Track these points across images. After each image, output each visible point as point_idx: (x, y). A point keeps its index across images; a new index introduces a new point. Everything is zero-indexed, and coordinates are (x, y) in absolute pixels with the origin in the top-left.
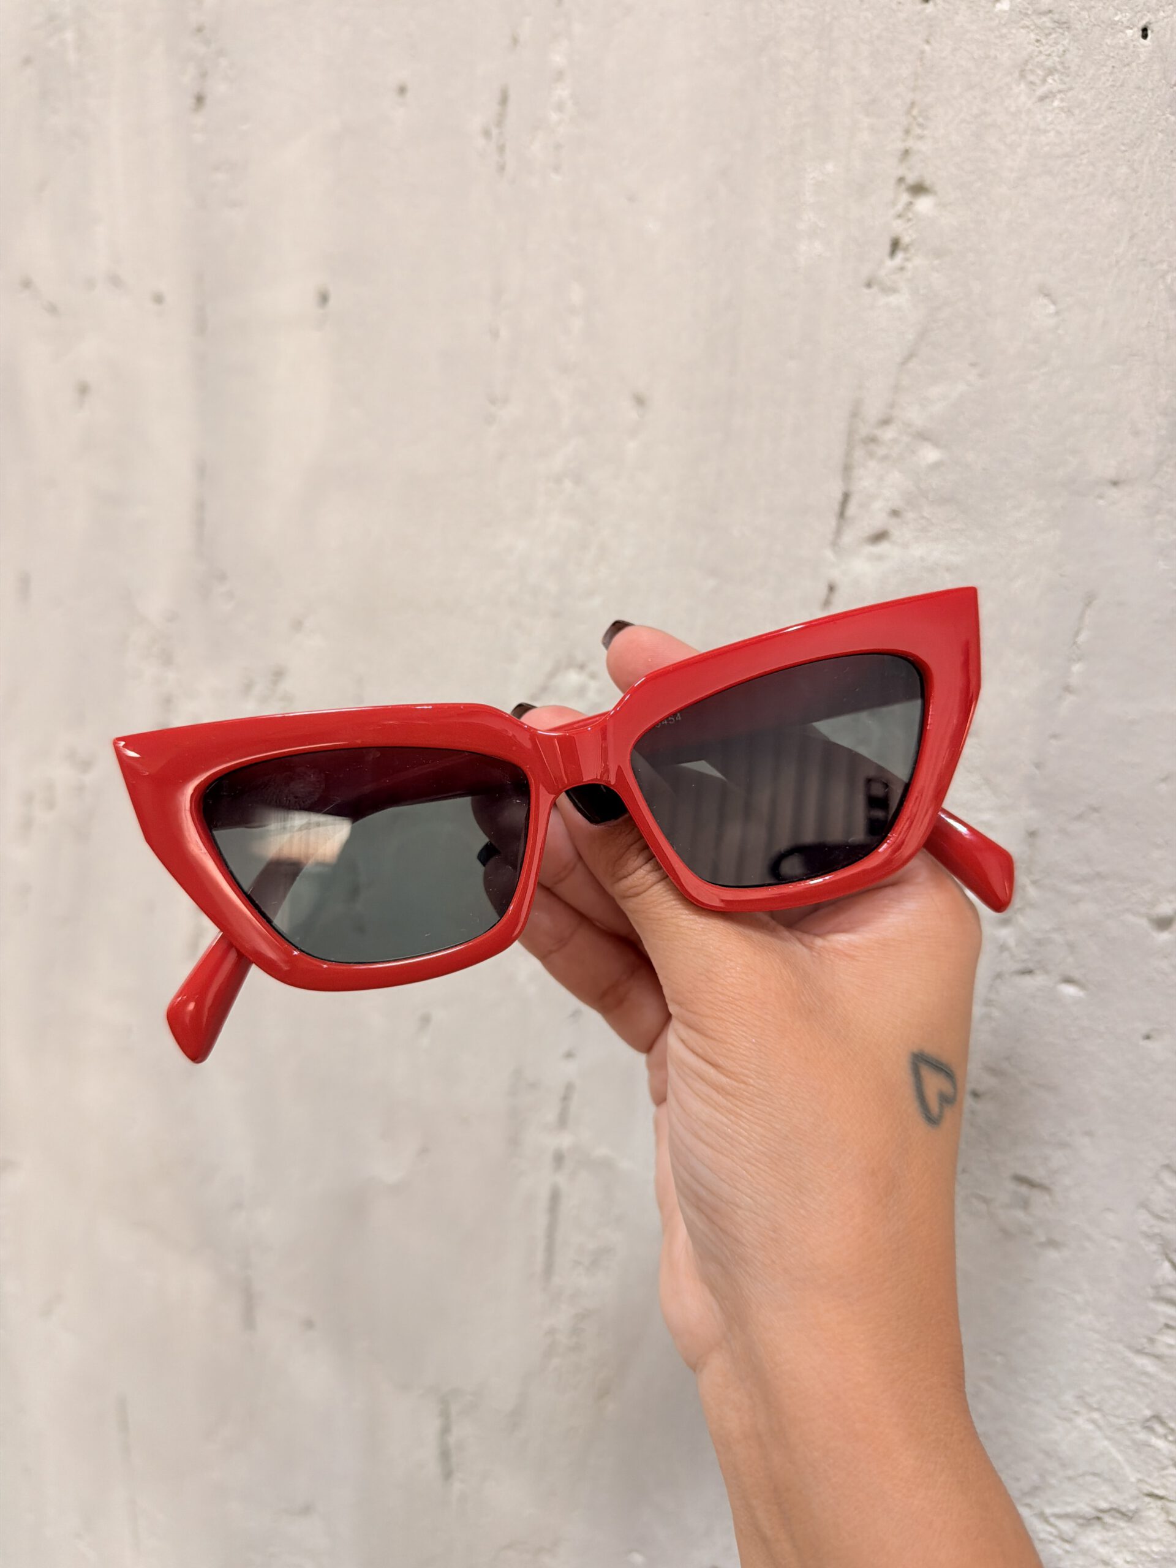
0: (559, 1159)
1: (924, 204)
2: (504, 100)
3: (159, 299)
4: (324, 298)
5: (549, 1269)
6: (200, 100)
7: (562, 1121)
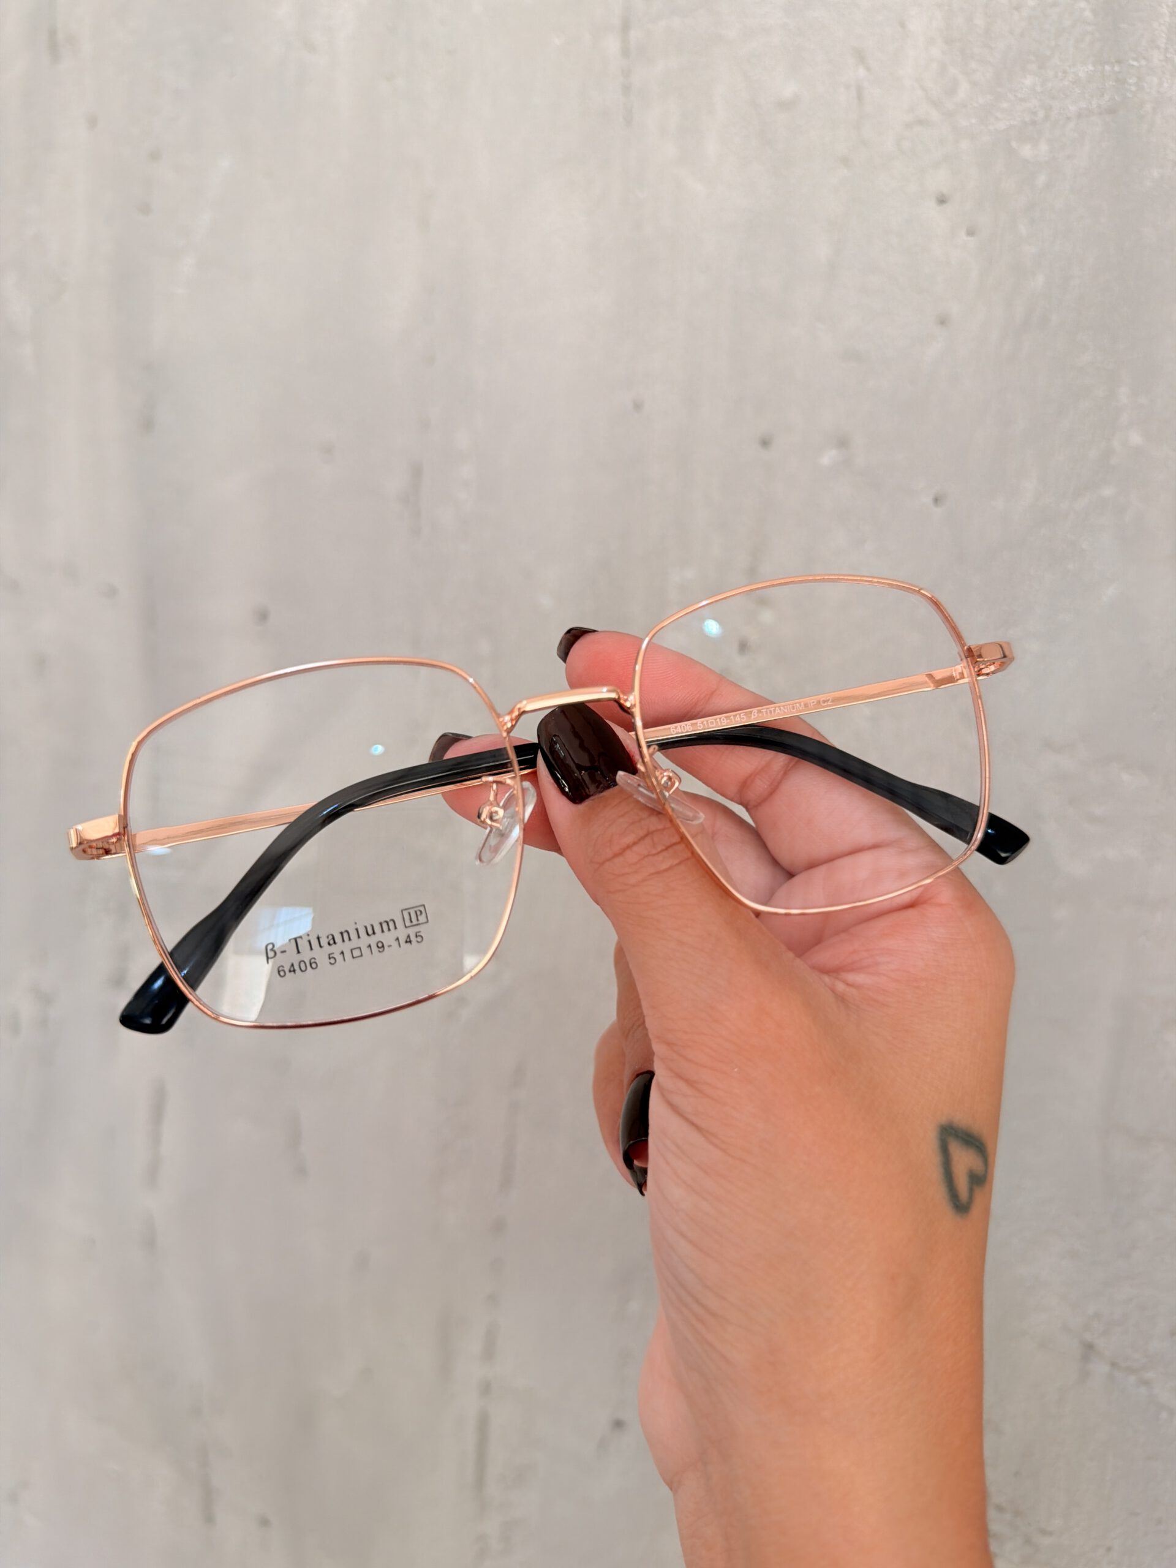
0: (486, 1388)
1: (767, 616)
2: (417, 472)
3: (112, 592)
4: (263, 616)
5: (480, 1482)
6: (147, 425)
7: (489, 1353)
